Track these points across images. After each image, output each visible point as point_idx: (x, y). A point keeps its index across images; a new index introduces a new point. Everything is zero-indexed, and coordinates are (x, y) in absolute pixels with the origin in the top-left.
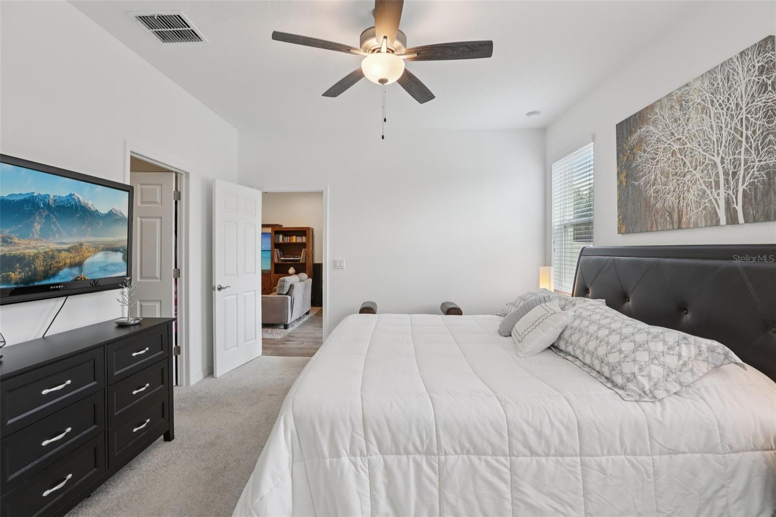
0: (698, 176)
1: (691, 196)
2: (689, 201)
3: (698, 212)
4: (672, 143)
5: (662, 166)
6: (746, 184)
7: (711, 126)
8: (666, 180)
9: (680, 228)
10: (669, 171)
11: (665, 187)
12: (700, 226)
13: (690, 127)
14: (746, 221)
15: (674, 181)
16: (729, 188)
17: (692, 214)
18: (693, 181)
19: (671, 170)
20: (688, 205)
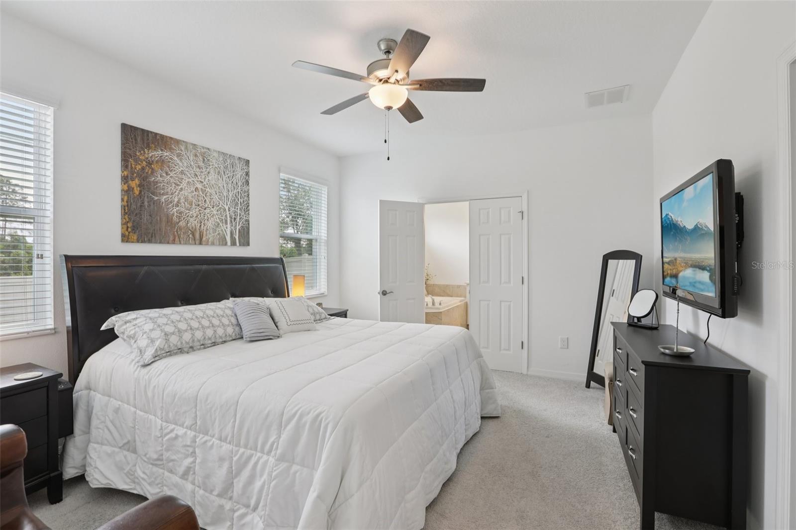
0: (215, 212)
1: (210, 224)
2: (209, 227)
3: (214, 236)
4: (196, 182)
5: (186, 194)
6: (240, 226)
7: (223, 186)
8: (190, 207)
9: (200, 244)
10: (193, 201)
11: (188, 211)
12: (215, 244)
13: (210, 178)
14: (240, 245)
15: (197, 210)
16: (232, 225)
17: (210, 236)
18: (212, 215)
19: (194, 201)
20: (207, 230)
